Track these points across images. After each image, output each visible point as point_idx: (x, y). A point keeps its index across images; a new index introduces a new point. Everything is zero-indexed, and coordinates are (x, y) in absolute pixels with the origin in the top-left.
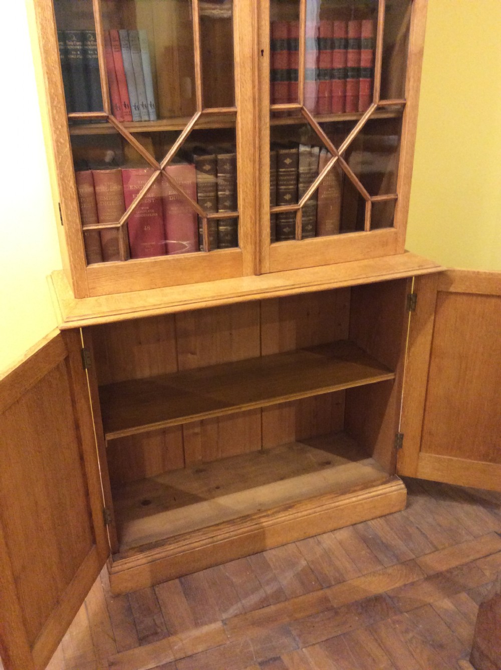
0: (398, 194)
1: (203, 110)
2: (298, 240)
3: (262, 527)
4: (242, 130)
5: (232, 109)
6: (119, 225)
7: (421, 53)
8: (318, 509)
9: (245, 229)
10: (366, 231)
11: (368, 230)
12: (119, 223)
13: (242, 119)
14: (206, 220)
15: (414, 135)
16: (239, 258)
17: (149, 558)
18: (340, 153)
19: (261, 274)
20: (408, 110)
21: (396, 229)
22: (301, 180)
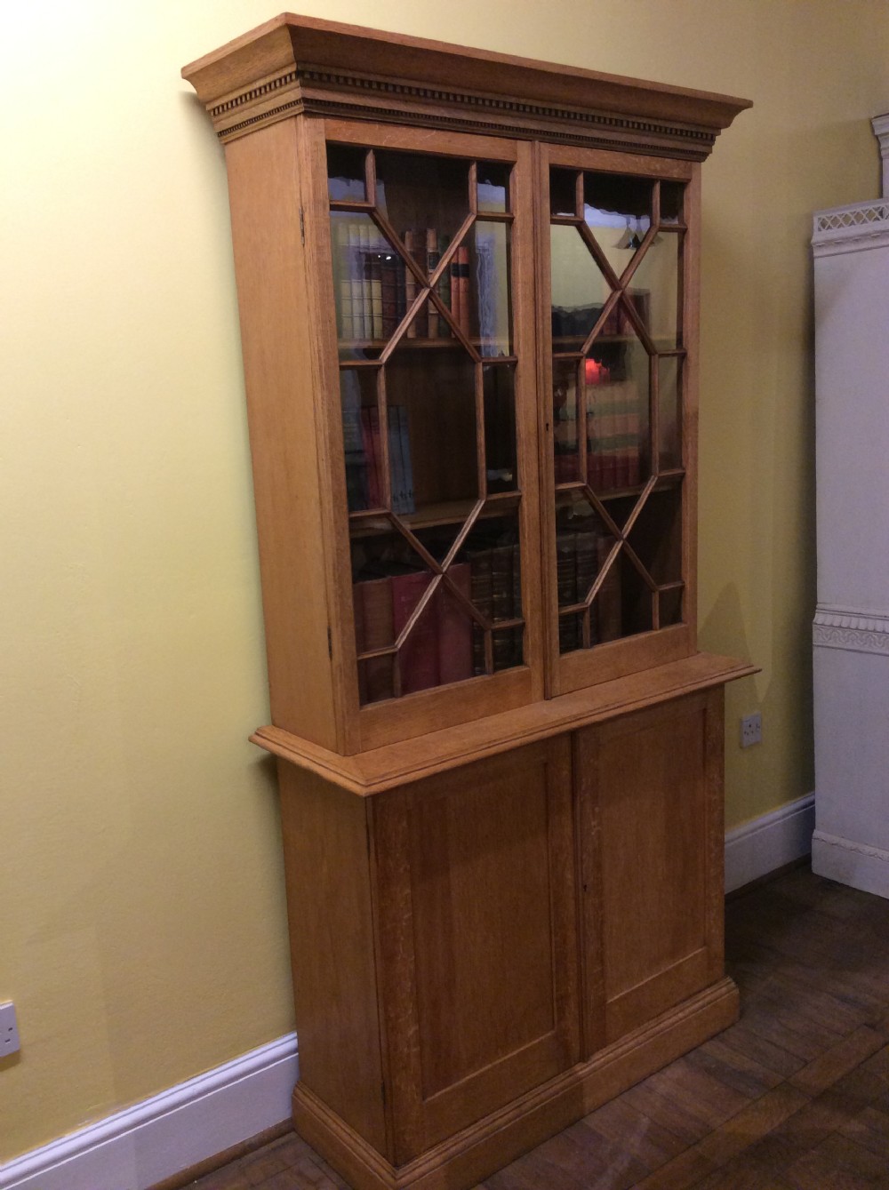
0: (685, 580)
1: (487, 496)
2: (587, 648)
3: (580, 1079)
4: (528, 517)
5: (516, 494)
6: (396, 650)
7: (696, 415)
8: (641, 1038)
9: (532, 639)
10: (656, 630)
11: (658, 626)
12: (396, 647)
13: (528, 504)
14: (490, 632)
15: (695, 508)
16: (526, 679)
17: (443, 1155)
18: (625, 536)
19: (552, 697)
20: (688, 479)
21: (686, 623)
22: (580, 572)
